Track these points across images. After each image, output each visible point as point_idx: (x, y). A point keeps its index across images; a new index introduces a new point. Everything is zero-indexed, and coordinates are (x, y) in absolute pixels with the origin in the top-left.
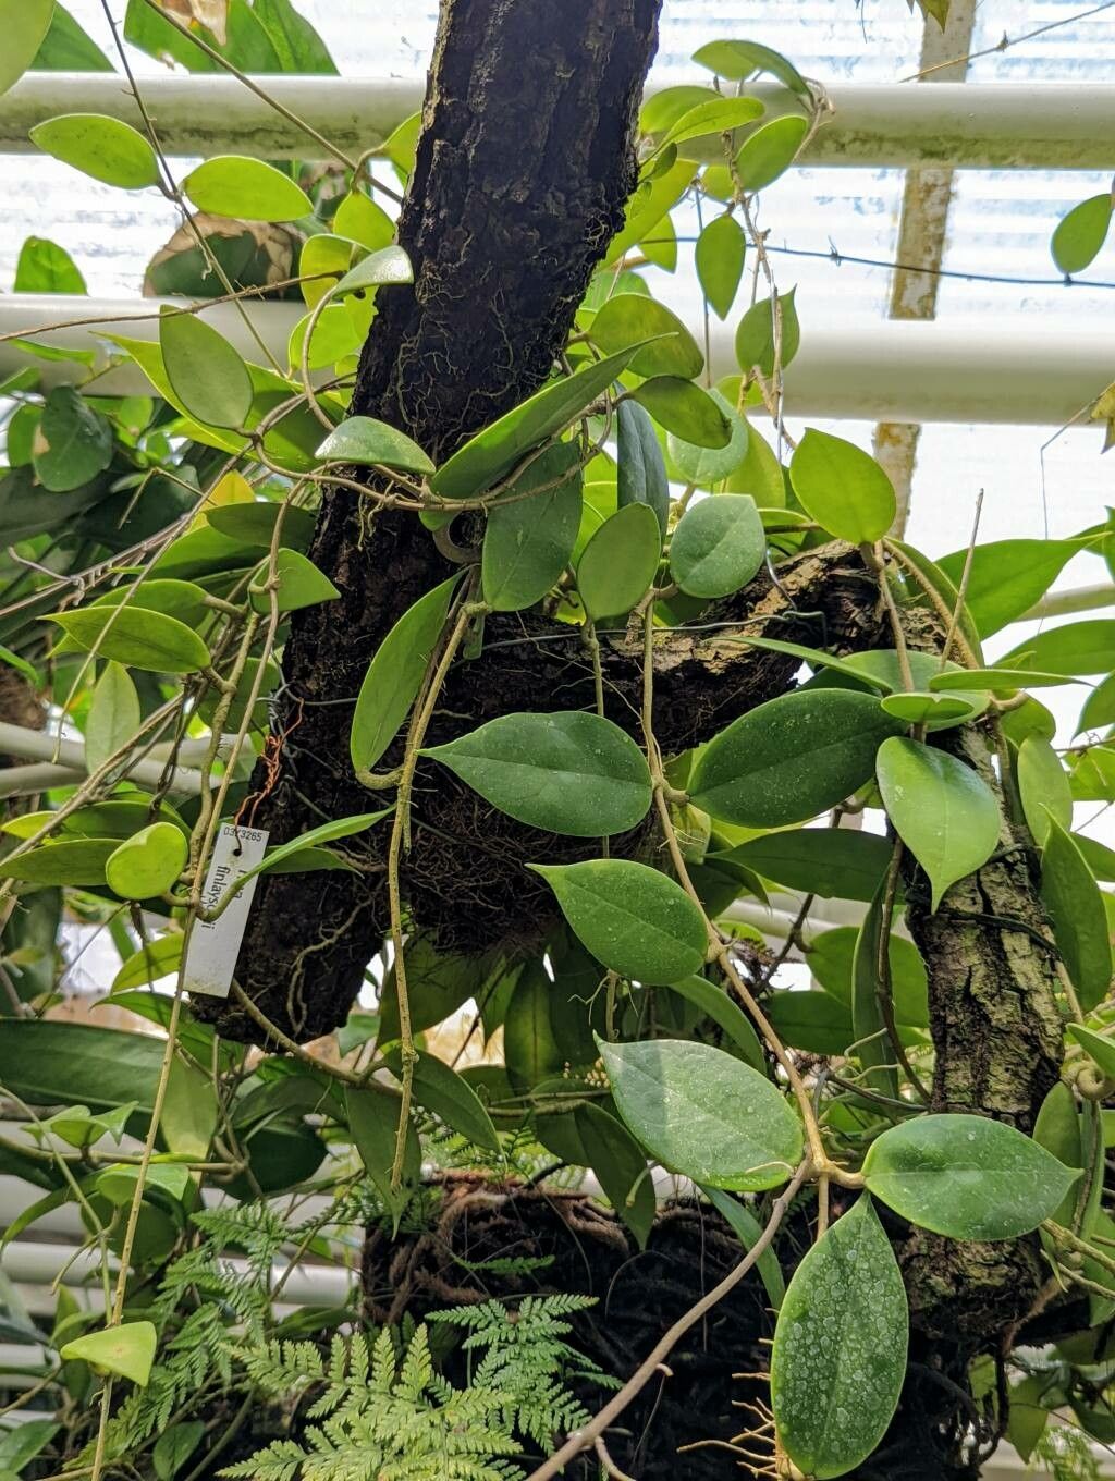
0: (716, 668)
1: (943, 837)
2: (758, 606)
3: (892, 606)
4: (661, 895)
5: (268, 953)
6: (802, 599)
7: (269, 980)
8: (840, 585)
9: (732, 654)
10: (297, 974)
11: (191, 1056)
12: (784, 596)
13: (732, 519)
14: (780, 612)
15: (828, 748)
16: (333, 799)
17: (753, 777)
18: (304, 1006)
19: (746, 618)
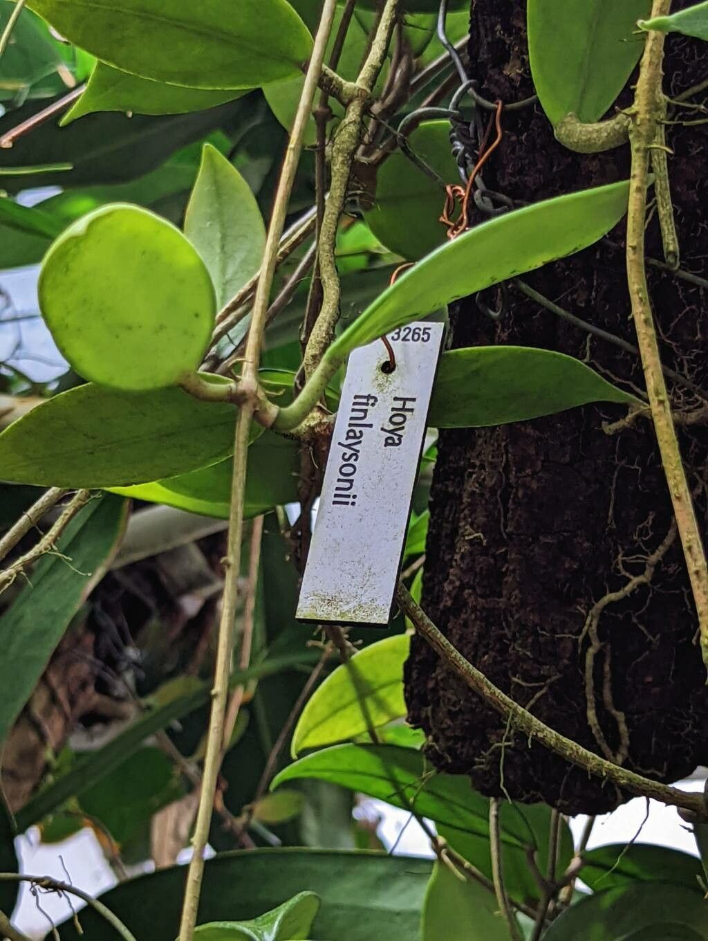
5: (534, 618)
7: (545, 670)
10: (591, 651)
11: (467, 864)
16: (590, 288)
18: (620, 716)
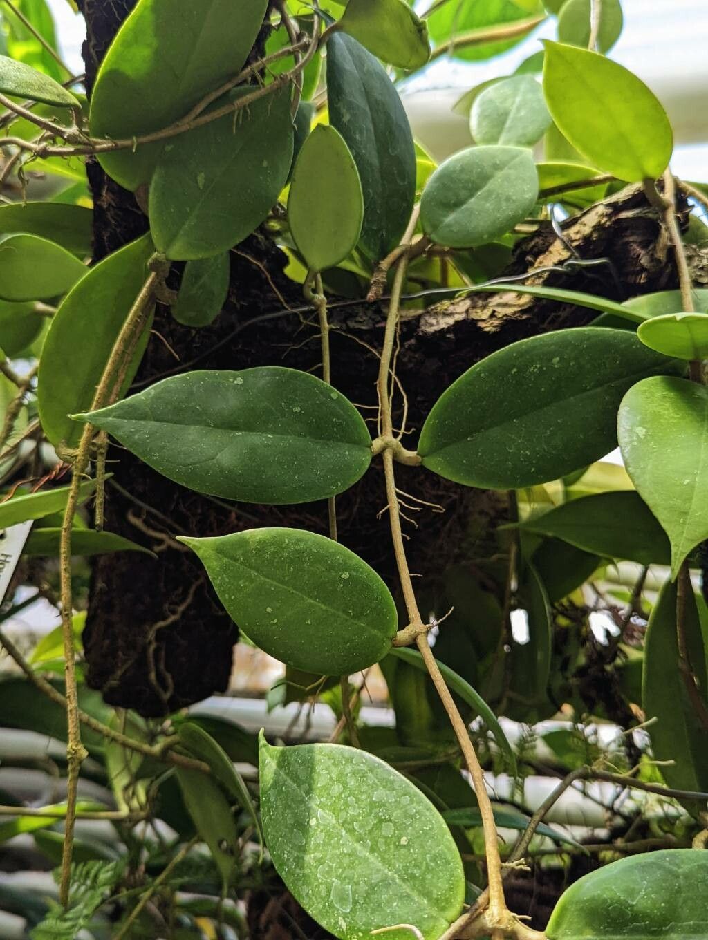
0: (488, 327)
1: (691, 486)
2: (538, 260)
3: (679, 243)
4: (332, 567)
6: (586, 247)
8: (626, 229)
9: (509, 311)
10: (152, 647)
12: (567, 247)
13: (497, 167)
14: (561, 263)
15: (585, 394)
17: (495, 433)
18: (168, 676)
19: (525, 271)
